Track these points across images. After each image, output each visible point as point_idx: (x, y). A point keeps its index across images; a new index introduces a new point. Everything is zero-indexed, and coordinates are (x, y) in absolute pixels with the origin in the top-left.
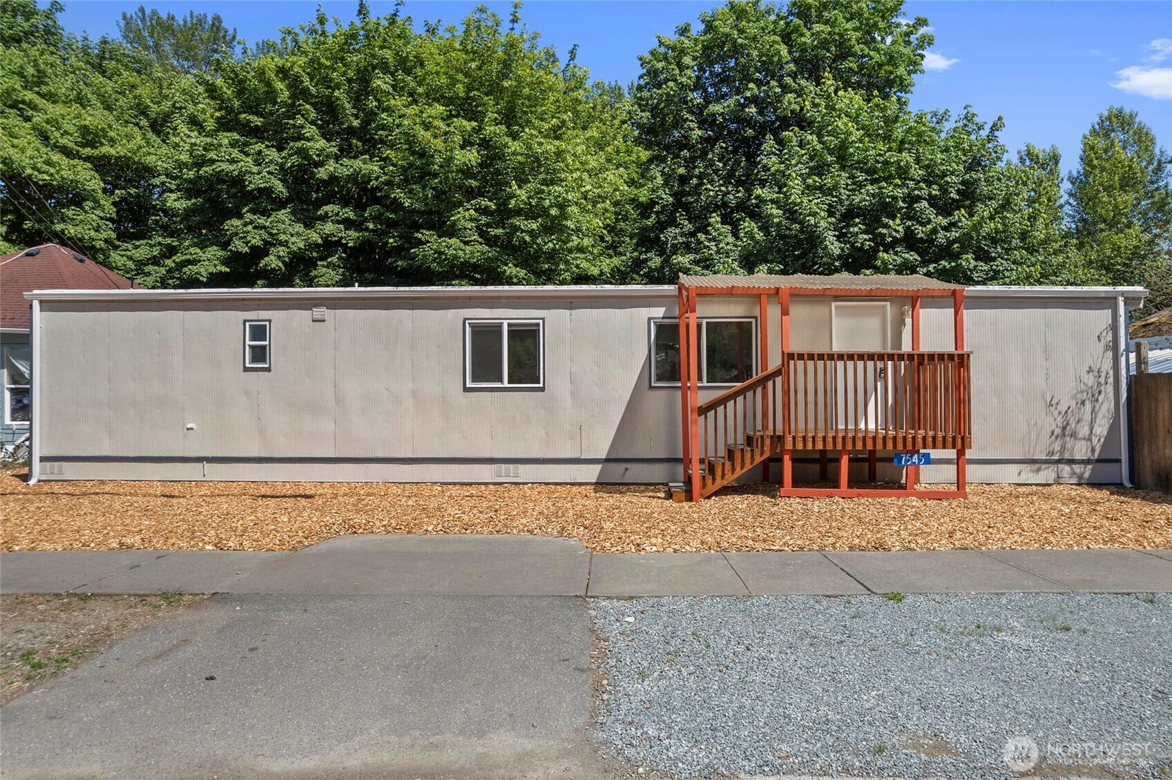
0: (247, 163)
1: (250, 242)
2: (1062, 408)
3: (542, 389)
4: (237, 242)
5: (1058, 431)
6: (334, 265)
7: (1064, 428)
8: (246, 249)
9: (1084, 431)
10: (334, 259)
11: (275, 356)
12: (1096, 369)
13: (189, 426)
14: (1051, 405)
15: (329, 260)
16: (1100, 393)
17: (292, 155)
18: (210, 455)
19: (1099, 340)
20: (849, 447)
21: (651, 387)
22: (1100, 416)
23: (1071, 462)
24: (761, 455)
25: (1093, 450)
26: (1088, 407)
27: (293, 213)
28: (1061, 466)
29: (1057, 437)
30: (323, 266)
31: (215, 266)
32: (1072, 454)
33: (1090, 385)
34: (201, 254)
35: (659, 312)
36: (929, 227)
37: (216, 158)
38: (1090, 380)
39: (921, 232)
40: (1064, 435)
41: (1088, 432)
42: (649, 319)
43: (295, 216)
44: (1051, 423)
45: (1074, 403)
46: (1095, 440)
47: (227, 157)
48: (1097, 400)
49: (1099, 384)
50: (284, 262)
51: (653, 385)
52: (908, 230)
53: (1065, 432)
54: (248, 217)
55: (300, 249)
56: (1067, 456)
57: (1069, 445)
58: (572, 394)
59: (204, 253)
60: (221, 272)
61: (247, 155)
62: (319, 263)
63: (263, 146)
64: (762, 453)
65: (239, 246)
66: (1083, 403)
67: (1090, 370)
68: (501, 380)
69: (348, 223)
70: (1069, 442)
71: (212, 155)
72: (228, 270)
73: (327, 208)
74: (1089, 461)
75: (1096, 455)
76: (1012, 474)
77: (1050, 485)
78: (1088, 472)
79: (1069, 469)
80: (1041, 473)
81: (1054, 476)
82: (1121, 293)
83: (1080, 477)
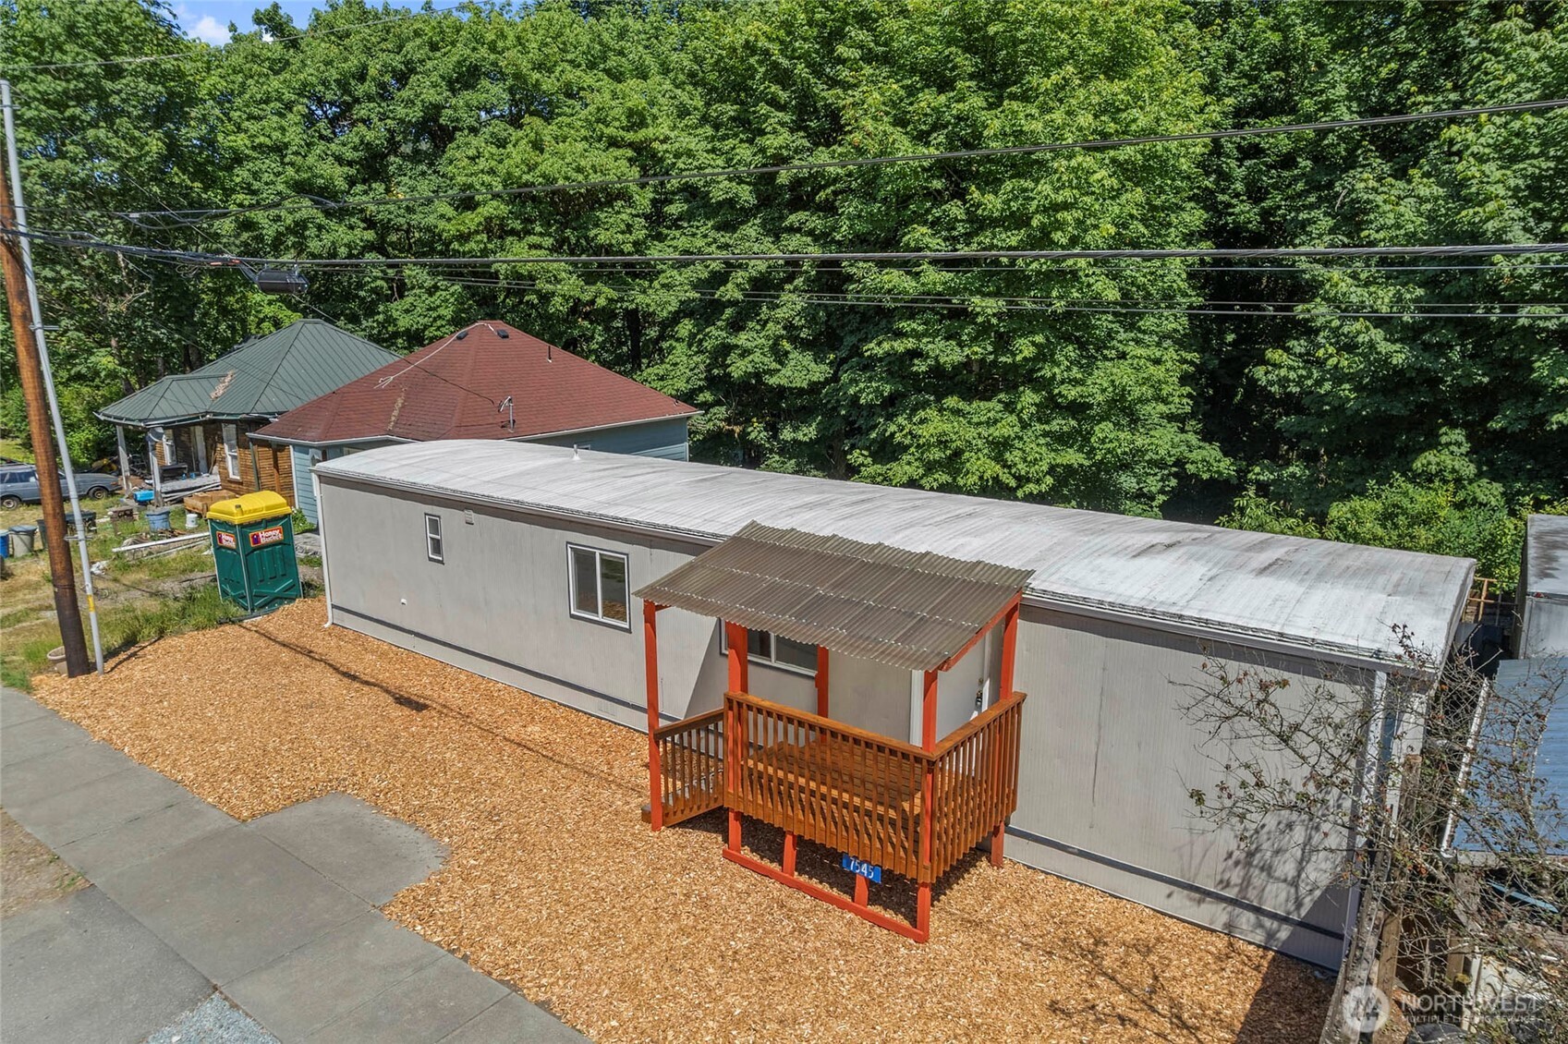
1: (709, 266)
3: (628, 630)
4: (698, 267)
5: (1239, 856)
6: (799, 290)
7: (1250, 855)
8: (706, 275)
9: (1286, 868)
11: (445, 551)
13: (403, 601)
15: (795, 283)
16: (1325, 818)
21: (721, 653)
22: (1319, 855)
23: (1259, 911)
25: (1298, 903)
26: (1299, 834)
28: (1238, 910)
32: (1260, 898)
40: (1249, 864)
41: (1293, 873)
44: (1230, 841)
46: (1304, 889)
48: (1317, 828)
51: (723, 651)
53: (1252, 860)
55: (760, 273)
56: (1252, 898)
57: (1256, 882)
62: (786, 286)
65: (698, 270)
68: (597, 613)
70: (1257, 877)
74: (1285, 920)
75: (1303, 912)
76: (1155, 894)
77: (1213, 931)
78: (1284, 933)
79: (1252, 916)
80: (1203, 906)
81: (1224, 918)
82: (1383, 667)
83: (1271, 935)
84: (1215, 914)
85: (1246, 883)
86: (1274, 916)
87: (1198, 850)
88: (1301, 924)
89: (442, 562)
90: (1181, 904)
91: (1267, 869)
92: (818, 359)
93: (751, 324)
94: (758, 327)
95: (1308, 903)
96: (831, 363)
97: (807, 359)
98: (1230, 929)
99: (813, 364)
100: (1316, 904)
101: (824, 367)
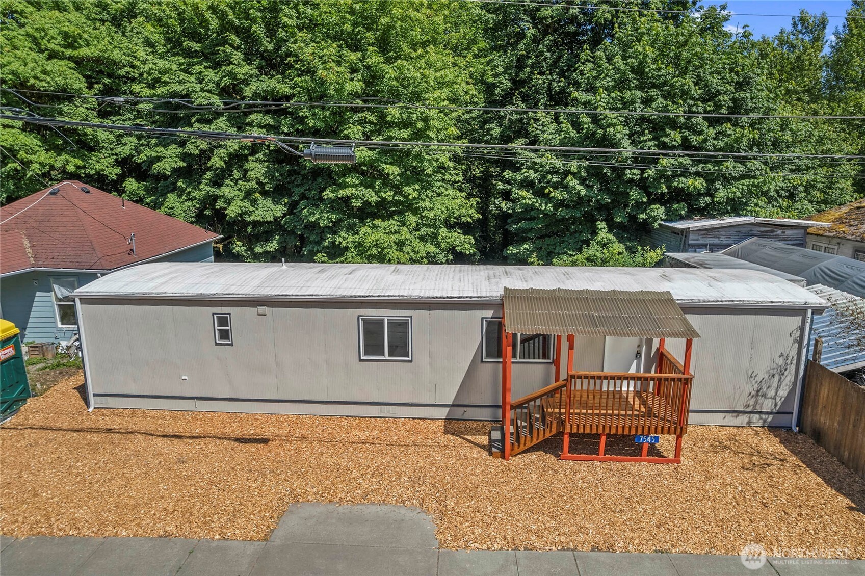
0: (192, 83)
1: (199, 146)
2: (759, 379)
3: (411, 361)
4: (190, 147)
5: (753, 393)
6: (261, 160)
7: (758, 391)
8: (197, 152)
9: (772, 393)
10: (260, 155)
11: (235, 334)
12: (785, 354)
13: (184, 378)
14: (751, 377)
15: (257, 156)
16: (786, 369)
17: (224, 77)
18: (199, 396)
19: (791, 336)
20: (607, 431)
21: (482, 362)
22: (784, 384)
23: (761, 413)
24: (550, 432)
25: (776, 405)
26: (777, 378)
27: (229, 120)
28: (752, 415)
29: (753, 396)
30: (253, 161)
31: (176, 162)
32: (761, 408)
33: (780, 364)
34: (165, 152)
35: (489, 314)
36: (702, 137)
37: (169, 80)
38: (780, 362)
39: (695, 139)
40: (757, 395)
41: (774, 394)
42: (482, 318)
43: (230, 122)
44: (750, 388)
45: (767, 376)
46: (778, 399)
47: (177, 79)
48: (783, 374)
49: (786, 364)
50: (225, 161)
51: (484, 360)
52: (685, 139)
53: (758, 393)
54: (197, 126)
55: (236, 150)
56: (758, 409)
57: (760, 402)
58: (430, 364)
59: (167, 150)
60: (180, 167)
61: (191, 74)
62: (250, 158)
63: (202, 67)
64: (551, 431)
65: (190, 148)
66: (773, 376)
67: (782, 355)
68: (383, 355)
69: (269, 128)
70: (761, 400)
71: (165, 78)
72: (185, 164)
73: (252, 117)
74: (771, 413)
75: (777, 408)
76: (718, 419)
77: (742, 427)
78: (770, 418)
79: (757, 416)
80: (738, 418)
81: (747, 420)
82: (810, 307)
83: (765, 421)
84: (743, 420)
85: (756, 403)
86: (767, 413)
87: (737, 395)
88: (778, 413)
89: (231, 345)
90: (730, 420)
91: (764, 396)
92: (276, 202)
93: (228, 182)
94: (232, 184)
95: (779, 404)
96: (285, 204)
97: (268, 203)
98: (749, 424)
99: (273, 206)
100: (783, 403)
101: (280, 207)
